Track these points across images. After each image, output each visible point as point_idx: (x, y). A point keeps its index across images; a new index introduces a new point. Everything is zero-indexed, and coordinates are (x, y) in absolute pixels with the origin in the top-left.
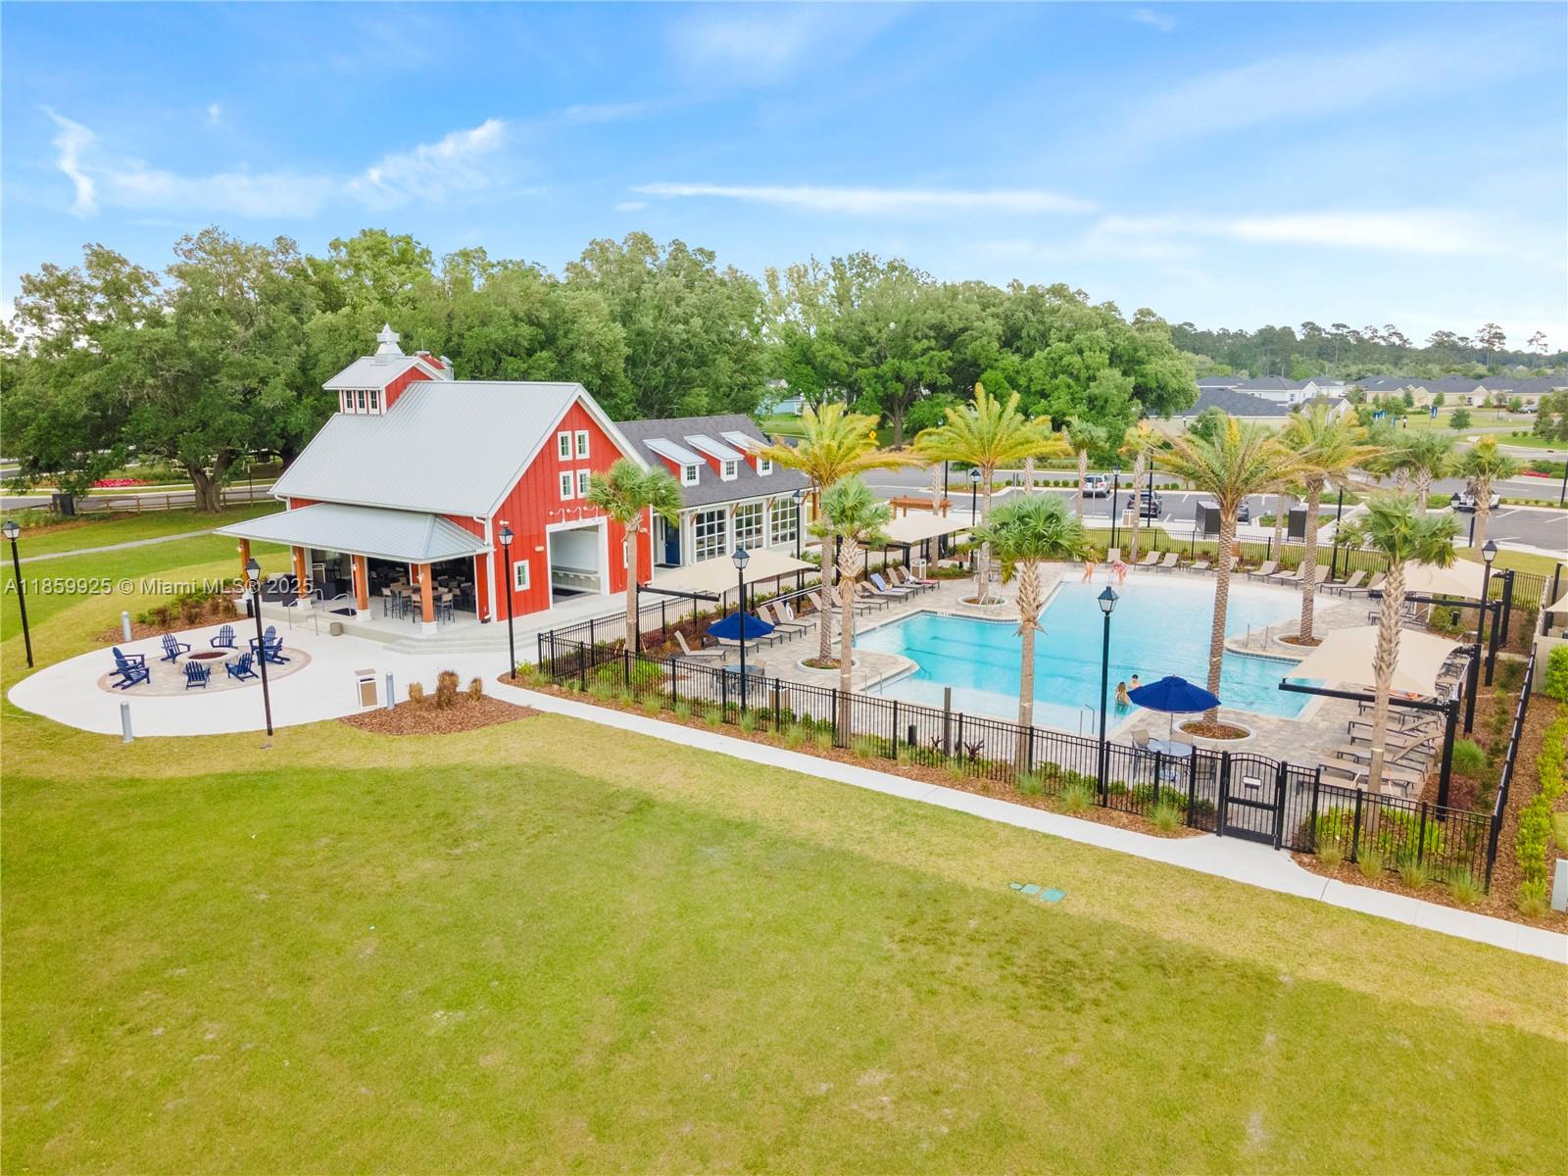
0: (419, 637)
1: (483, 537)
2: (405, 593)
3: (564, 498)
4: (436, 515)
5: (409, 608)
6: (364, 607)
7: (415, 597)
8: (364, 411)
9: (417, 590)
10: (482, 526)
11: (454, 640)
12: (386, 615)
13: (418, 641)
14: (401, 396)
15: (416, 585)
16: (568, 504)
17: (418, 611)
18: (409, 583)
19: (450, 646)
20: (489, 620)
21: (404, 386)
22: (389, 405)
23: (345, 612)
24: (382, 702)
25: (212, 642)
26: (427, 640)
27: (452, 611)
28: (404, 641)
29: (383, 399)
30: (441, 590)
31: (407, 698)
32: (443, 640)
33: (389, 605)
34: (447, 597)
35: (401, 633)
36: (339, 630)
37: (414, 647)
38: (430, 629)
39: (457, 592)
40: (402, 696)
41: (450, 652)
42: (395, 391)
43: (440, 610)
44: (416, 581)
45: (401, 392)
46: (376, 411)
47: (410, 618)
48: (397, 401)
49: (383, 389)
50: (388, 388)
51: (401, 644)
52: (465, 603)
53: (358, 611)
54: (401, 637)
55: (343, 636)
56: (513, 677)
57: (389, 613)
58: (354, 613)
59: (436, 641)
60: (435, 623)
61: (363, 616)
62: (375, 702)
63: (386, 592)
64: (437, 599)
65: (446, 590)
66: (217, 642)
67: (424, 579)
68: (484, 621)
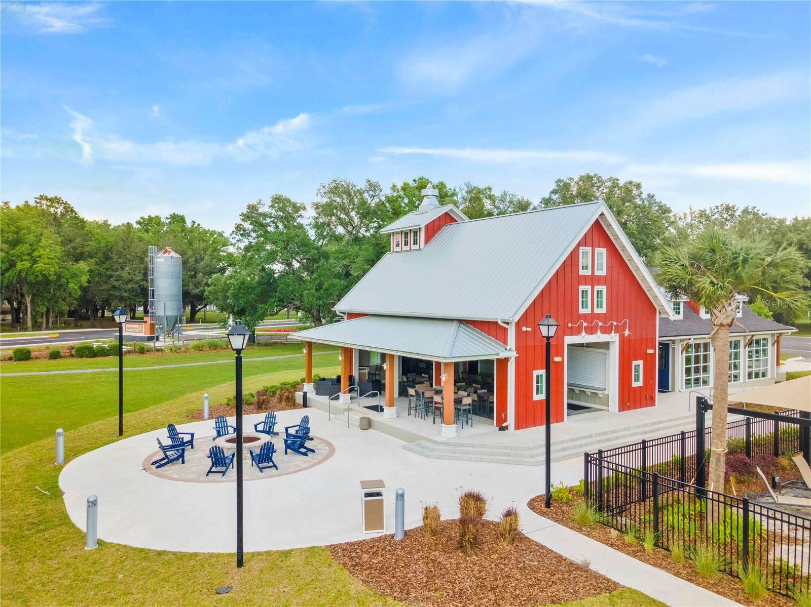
0: (439, 439)
1: (505, 342)
2: (428, 394)
3: (582, 311)
4: (461, 321)
5: (431, 409)
6: (391, 404)
7: (437, 398)
8: (408, 248)
9: (438, 392)
10: (506, 330)
11: (472, 446)
12: (410, 414)
13: (437, 443)
14: (436, 235)
15: (438, 388)
16: (585, 317)
17: (438, 413)
18: (432, 385)
19: (469, 453)
20: (506, 428)
21: (439, 228)
22: (427, 241)
23: (375, 408)
24: (389, 527)
25: (256, 426)
26: (446, 444)
27: (470, 416)
28: (423, 443)
29: (422, 236)
30: (462, 393)
31: (420, 523)
32: (462, 445)
33: (413, 405)
34: (467, 401)
35: (422, 434)
36: (367, 424)
37: (433, 450)
38: (449, 432)
39: (475, 397)
40: (414, 520)
41: (469, 460)
42: (433, 230)
43: (461, 414)
44: (439, 382)
45: (437, 232)
46: (417, 247)
47: (430, 419)
48: (433, 239)
49: (423, 226)
50: (427, 226)
51: (420, 446)
52: (482, 409)
53: (385, 408)
54: (422, 438)
55: (370, 430)
56: (548, 505)
57: (413, 412)
58: (382, 410)
59: (455, 445)
60: (454, 427)
61: (389, 413)
62: (380, 526)
63: (411, 391)
64: (458, 401)
65: (466, 394)
66: (260, 427)
67: (447, 378)
68: (503, 429)
